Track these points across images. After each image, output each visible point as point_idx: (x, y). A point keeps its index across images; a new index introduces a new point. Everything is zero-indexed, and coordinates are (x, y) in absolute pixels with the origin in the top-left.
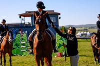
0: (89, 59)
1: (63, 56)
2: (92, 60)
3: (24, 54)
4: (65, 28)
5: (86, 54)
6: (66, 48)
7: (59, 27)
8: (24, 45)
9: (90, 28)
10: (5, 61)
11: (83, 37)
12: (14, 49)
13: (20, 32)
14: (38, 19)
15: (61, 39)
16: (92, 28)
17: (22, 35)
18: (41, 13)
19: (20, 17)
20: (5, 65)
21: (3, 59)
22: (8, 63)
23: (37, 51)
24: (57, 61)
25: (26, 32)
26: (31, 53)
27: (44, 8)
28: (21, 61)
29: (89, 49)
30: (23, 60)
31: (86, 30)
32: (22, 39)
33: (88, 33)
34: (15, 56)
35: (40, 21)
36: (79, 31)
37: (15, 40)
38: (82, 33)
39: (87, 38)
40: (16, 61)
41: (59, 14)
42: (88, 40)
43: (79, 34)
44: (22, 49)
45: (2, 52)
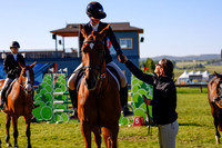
0: (203, 131)
1: (146, 124)
2: (210, 134)
3: (60, 118)
4: (152, 62)
6: (150, 107)
7: (140, 60)
8: (59, 98)
9: (209, 63)
10: (16, 134)
11: (193, 82)
12: (36, 107)
13: (52, 70)
15: (143, 87)
16: (213, 62)
17: (56, 78)
18: (95, 28)
19: (54, 37)
21: (12, 128)
22: (22, 140)
23: (85, 113)
24: (132, 135)
25: (65, 70)
26: (72, 118)
27: (104, 16)
28: (53, 135)
29: (204, 109)
30: (58, 132)
31: (201, 67)
32: (57, 85)
33: (205, 75)
34: (39, 122)
36: (185, 68)
37: (41, 87)
38: (191, 73)
39: (201, 86)
40: (42, 134)
41: (141, 31)
42: (204, 89)
43: (185, 75)
44: (57, 106)
45: (10, 114)
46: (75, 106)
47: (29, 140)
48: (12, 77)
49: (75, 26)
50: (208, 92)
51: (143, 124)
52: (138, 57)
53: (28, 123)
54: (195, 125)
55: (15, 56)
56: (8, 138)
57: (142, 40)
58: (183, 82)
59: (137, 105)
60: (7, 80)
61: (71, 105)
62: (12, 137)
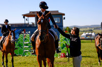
0: (93, 60)
1: (66, 57)
2: (96, 61)
3: (27, 54)
4: (69, 29)
5: (90, 55)
6: (69, 49)
7: (63, 28)
8: (27, 45)
9: (95, 29)
10: (7, 61)
11: (88, 38)
12: (16, 49)
13: (23, 32)
14: (41, 20)
15: (65, 39)
16: (97, 28)
17: (25, 36)
18: (43, 13)
19: (24, 17)
20: (7, 65)
21: (5, 59)
22: (10, 64)
24: (60, 62)
25: (29, 32)
26: (33, 54)
27: (47, 8)
28: (24, 62)
29: (93, 50)
30: (26, 60)
31: (91, 31)
32: (25, 39)
33: (93, 34)
34: (17, 56)
35: (42, 21)
36: (84, 31)
37: (18, 40)
38: (87, 34)
39: (91, 39)
40: (19, 61)
41: (64, 15)
42: (93, 41)
43: (84, 34)
44: (26, 49)
45: (4, 52)
46: (34, 48)
47: (13, 64)
48: (5, 36)
49: (33, 12)
50: (95, 42)
51: (65, 56)
52: (62, 26)
53: (13, 56)
54: (89, 57)
55: (6, 26)
56: (3, 63)
57: (64, 18)
58: (83, 38)
59: (63, 48)
60: (3, 37)
61: (32, 48)
62: (5, 62)
